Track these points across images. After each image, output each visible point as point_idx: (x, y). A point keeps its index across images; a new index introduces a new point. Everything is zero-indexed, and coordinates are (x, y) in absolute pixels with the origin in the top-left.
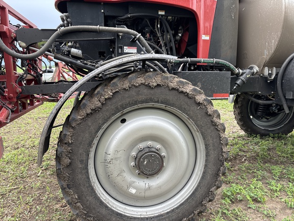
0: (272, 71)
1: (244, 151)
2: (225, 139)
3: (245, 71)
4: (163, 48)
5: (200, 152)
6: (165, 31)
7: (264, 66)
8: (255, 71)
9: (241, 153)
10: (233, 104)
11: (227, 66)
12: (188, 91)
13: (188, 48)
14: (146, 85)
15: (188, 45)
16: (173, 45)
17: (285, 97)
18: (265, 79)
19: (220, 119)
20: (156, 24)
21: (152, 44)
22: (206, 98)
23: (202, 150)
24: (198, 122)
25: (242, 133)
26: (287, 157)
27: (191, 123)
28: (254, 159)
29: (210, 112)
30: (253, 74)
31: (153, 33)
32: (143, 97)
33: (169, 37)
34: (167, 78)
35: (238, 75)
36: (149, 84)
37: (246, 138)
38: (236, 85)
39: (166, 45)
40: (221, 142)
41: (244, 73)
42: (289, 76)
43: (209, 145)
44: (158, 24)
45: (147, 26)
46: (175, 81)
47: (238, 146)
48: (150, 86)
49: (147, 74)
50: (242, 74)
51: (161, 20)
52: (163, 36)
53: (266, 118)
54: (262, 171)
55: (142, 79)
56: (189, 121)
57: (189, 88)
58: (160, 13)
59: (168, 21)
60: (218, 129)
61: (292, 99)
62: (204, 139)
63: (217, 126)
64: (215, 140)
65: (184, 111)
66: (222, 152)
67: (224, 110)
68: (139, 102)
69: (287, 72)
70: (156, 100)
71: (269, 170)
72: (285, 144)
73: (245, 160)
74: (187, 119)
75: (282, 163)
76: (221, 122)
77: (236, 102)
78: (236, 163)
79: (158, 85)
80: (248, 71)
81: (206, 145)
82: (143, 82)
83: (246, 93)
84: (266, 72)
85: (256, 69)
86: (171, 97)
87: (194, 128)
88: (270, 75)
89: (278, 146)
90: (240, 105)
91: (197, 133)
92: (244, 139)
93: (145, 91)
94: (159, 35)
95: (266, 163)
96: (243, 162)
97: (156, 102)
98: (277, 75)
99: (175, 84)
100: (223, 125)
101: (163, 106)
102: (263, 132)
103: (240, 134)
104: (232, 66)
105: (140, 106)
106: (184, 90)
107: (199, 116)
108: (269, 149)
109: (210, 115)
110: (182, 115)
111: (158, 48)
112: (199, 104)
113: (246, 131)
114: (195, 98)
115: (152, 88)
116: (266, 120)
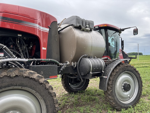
0: (75, 64)
1: (68, 102)
2: (56, 100)
3: (64, 64)
4: (21, 53)
5: (44, 110)
6: (22, 44)
7: (72, 62)
8: (68, 64)
9: (66, 104)
10: (61, 78)
11: (55, 62)
12: (35, 78)
13: (36, 53)
14: (8, 76)
15: (36, 52)
16: (27, 51)
17: (81, 75)
18: (72, 67)
19: (53, 90)
20: (17, 40)
21: (14, 51)
22: (45, 80)
23: (44, 109)
24: (42, 93)
25: (67, 93)
26: (86, 101)
27: (37, 95)
28: (72, 105)
29: (47, 87)
30: (67, 65)
31: (15, 45)
32: (6, 84)
33: (24, 47)
34: (22, 71)
35: (61, 66)
36: (10, 75)
37: (68, 95)
38: (61, 71)
39: (23, 51)
40: (54, 102)
41: (64, 65)
42: (81, 66)
43: (48, 105)
44: (18, 41)
45: (11, 41)
46: (27, 72)
47: (65, 100)
48: (11, 77)
49: (9, 70)
50: (63, 65)
51: (20, 39)
52: (21, 47)
53: (76, 84)
54: (76, 111)
55: (5, 73)
56: (37, 94)
57: (36, 76)
58: (19, 35)
59: (24, 40)
60: (52, 95)
61: (83, 76)
62: (45, 102)
63: (52, 94)
64: (51, 102)
65: (33, 88)
66: (55, 108)
67: (58, 81)
68: (3, 87)
69: (80, 64)
70: (15, 84)
71: (79, 110)
72: (84, 95)
73: (68, 107)
74: (35, 93)
75: (84, 105)
76: (54, 91)
77: (62, 77)
78: (64, 110)
79: (16, 75)
80: (65, 64)
81: (46, 106)
82: (6, 74)
83: (65, 74)
84: (73, 64)
85: (68, 63)
86: (25, 82)
87: (39, 97)
88: (74, 65)
89: (81, 97)
90: (64, 79)
91: (41, 100)
92: (67, 96)
93: (8, 80)
94: (18, 46)
95: (77, 106)
96: (67, 109)
97: (15, 86)
98: (77, 65)
99: (27, 74)
100: (54, 93)
101: (20, 87)
102: (75, 91)
103: (66, 93)
104: (58, 62)
105: (4, 89)
106: (33, 77)
107: (42, 90)
108: (78, 99)
109: (47, 89)
110: (32, 91)
111: (18, 53)
112: (41, 84)
113: (68, 91)
114: (39, 81)
115: (12, 78)
116: (76, 85)
